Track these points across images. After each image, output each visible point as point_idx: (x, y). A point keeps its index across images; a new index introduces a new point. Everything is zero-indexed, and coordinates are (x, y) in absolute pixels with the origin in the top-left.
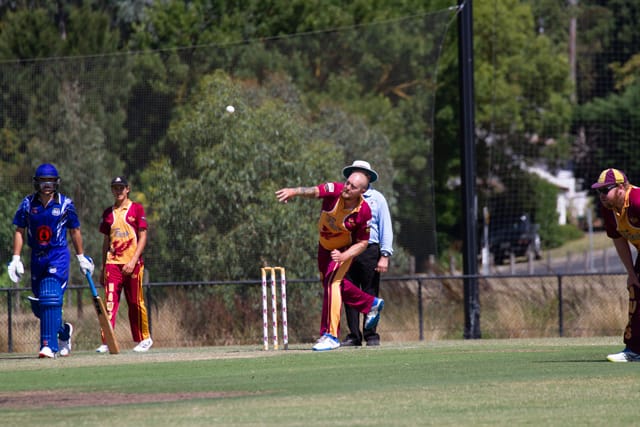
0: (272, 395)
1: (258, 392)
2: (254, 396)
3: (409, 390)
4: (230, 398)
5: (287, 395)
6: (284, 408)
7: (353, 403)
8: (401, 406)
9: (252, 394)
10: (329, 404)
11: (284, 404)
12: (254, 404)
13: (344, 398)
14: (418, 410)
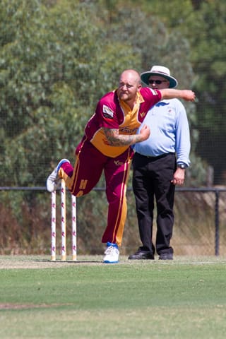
0: (59, 308)
1: (44, 305)
2: (39, 309)
3: (203, 308)
4: (13, 310)
5: (75, 309)
6: (71, 322)
7: (144, 319)
8: (194, 324)
9: (37, 306)
10: (118, 319)
11: (70, 318)
12: (40, 317)
13: (134, 313)
14: (211, 329)
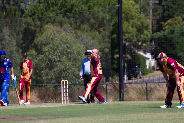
0: (64, 117)
1: (60, 117)
2: (58, 118)
3: (103, 116)
4: (52, 118)
5: (68, 117)
6: (67, 121)
7: (87, 120)
8: (101, 120)
9: (58, 117)
10: (80, 120)
11: (67, 120)
12: (59, 120)
13: (85, 118)
14: (106, 122)
